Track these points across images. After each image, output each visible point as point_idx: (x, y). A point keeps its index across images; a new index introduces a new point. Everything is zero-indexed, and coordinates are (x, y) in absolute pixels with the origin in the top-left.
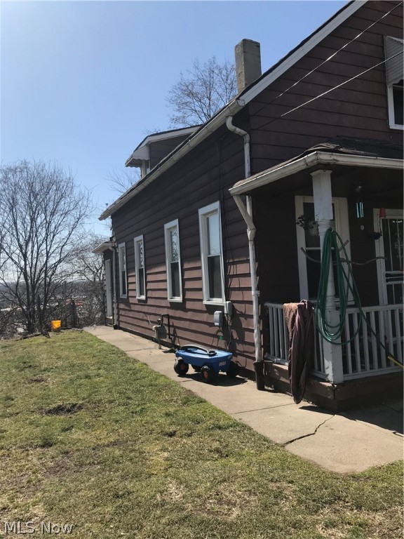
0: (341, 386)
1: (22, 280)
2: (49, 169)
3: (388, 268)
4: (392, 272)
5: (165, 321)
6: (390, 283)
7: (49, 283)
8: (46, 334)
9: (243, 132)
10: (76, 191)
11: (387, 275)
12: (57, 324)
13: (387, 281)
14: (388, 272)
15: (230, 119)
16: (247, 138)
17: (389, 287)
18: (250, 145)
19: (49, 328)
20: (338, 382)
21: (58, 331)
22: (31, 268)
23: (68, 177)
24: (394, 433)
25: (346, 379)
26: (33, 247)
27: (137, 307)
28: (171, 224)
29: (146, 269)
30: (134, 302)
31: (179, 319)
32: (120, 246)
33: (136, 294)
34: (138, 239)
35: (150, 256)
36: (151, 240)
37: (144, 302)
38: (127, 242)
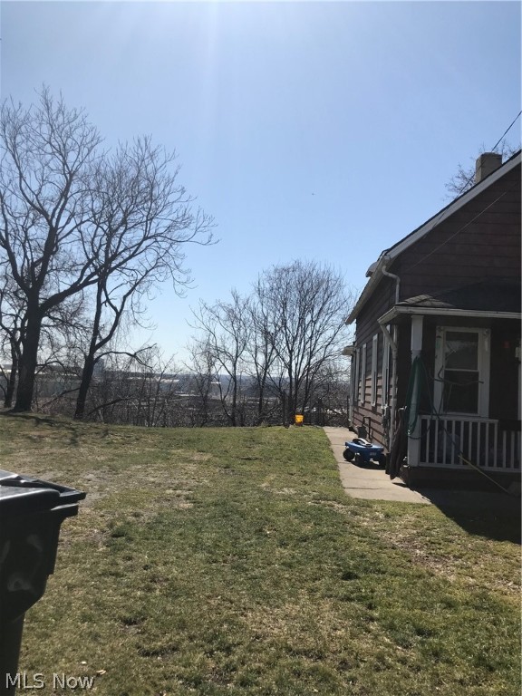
0: (412, 468)
1: (286, 375)
2: (321, 268)
5: (367, 421)
7: (311, 382)
8: (287, 426)
9: (394, 276)
10: (346, 290)
12: (299, 418)
15: (384, 267)
16: (398, 280)
18: (400, 286)
19: (293, 422)
20: (413, 465)
21: (300, 424)
22: (296, 365)
23: (338, 276)
25: (421, 465)
26: (300, 343)
27: (361, 411)
28: (375, 337)
29: (366, 376)
30: (360, 405)
31: (375, 421)
32: (358, 351)
33: (361, 397)
34: (365, 346)
35: (368, 364)
36: (369, 349)
37: (363, 405)
38: (361, 348)
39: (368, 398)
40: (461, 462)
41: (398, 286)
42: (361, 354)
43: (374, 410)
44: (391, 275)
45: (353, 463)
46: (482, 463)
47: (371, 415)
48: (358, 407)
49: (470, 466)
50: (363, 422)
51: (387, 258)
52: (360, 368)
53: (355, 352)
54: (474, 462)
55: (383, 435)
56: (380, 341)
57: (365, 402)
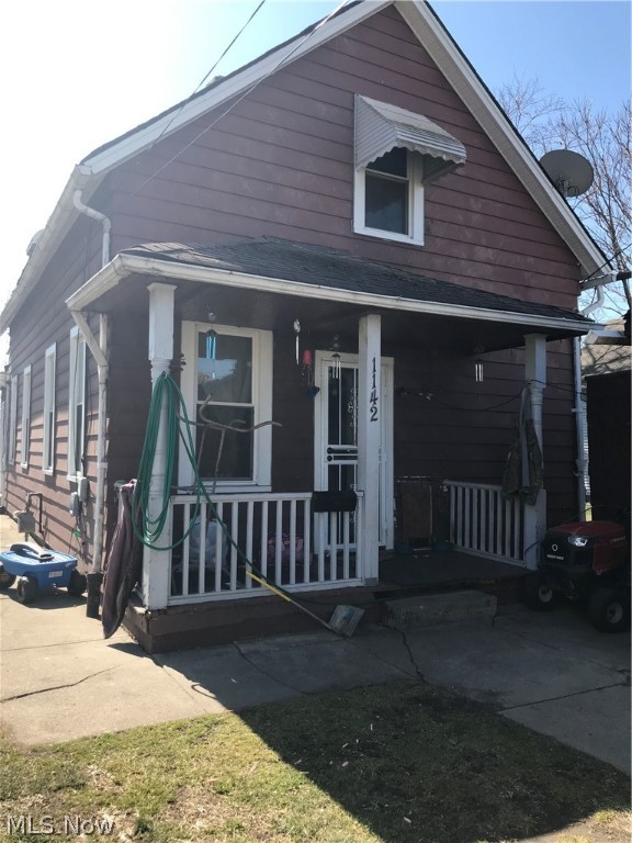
3: (333, 439)
4: (340, 447)
6: (333, 462)
9: (99, 215)
11: (330, 451)
13: (329, 459)
14: (333, 447)
15: (78, 194)
16: (107, 225)
17: (333, 470)
18: (111, 237)
20: (155, 607)
24: (193, 687)
25: (173, 603)
27: (21, 481)
28: (51, 350)
29: (31, 419)
30: (19, 470)
31: (51, 502)
32: (14, 380)
33: (21, 458)
34: (28, 370)
35: (36, 400)
36: (37, 374)
37: (26, 471)
38: (20, 375)
39: (34, 460)
40: (249, 583)
41: (106, 237)
42: (19, 386)
43: (50, 482)
44: (91, 212)
45: (15, 595)
46: (286, 580)
47: (42, 489)
48: (15, 475)
49: (266, 589)
50: (29, 504)
51: (85, 171)
52: (19, 408)
53: (9, 383)
54: (271, 579)
55: (73, 530)
56: (62, 355)
57: (55, 471)
